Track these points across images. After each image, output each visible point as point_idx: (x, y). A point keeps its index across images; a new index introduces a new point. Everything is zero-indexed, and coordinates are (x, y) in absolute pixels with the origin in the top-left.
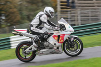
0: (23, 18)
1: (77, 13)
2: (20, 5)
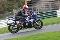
0: (5, 10)
1: (37, 6)
2: (3, 2)
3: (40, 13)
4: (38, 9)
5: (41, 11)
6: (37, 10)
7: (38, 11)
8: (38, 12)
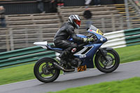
3: (15, 49)
4: (12, 40)
5: (18, 46)
6: (10, 44)
7: (12, 45)
8: (12, 48)
